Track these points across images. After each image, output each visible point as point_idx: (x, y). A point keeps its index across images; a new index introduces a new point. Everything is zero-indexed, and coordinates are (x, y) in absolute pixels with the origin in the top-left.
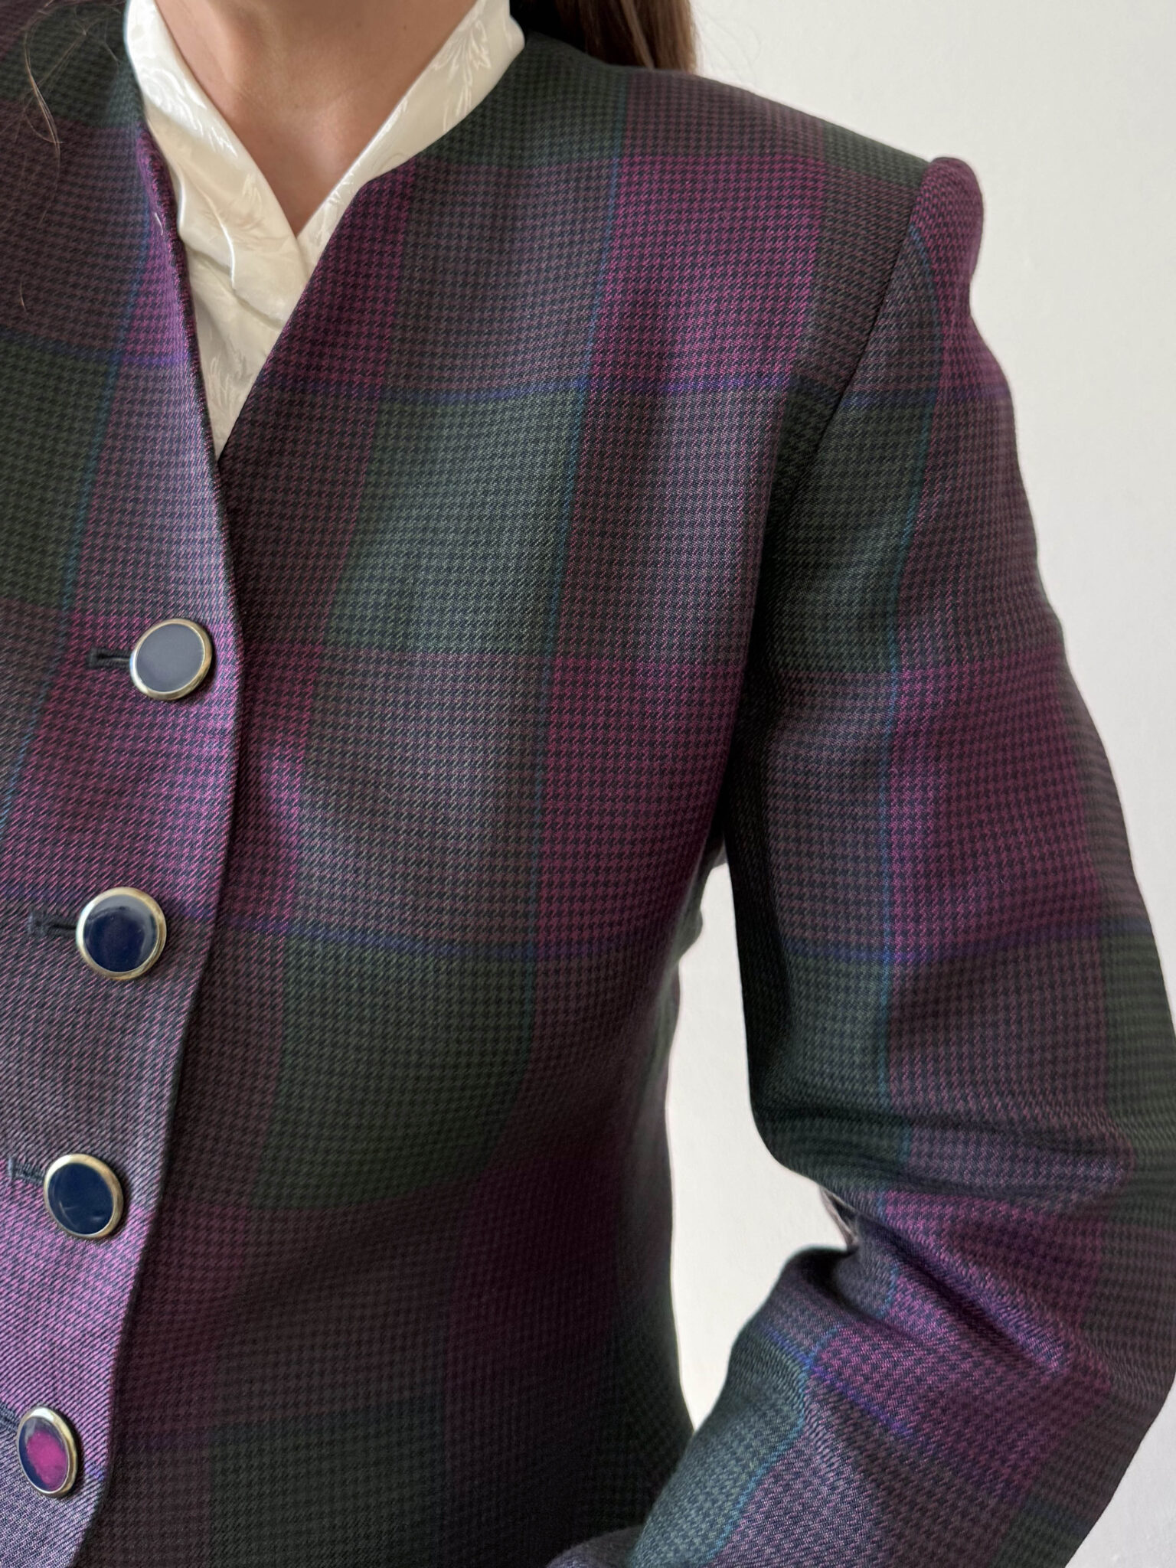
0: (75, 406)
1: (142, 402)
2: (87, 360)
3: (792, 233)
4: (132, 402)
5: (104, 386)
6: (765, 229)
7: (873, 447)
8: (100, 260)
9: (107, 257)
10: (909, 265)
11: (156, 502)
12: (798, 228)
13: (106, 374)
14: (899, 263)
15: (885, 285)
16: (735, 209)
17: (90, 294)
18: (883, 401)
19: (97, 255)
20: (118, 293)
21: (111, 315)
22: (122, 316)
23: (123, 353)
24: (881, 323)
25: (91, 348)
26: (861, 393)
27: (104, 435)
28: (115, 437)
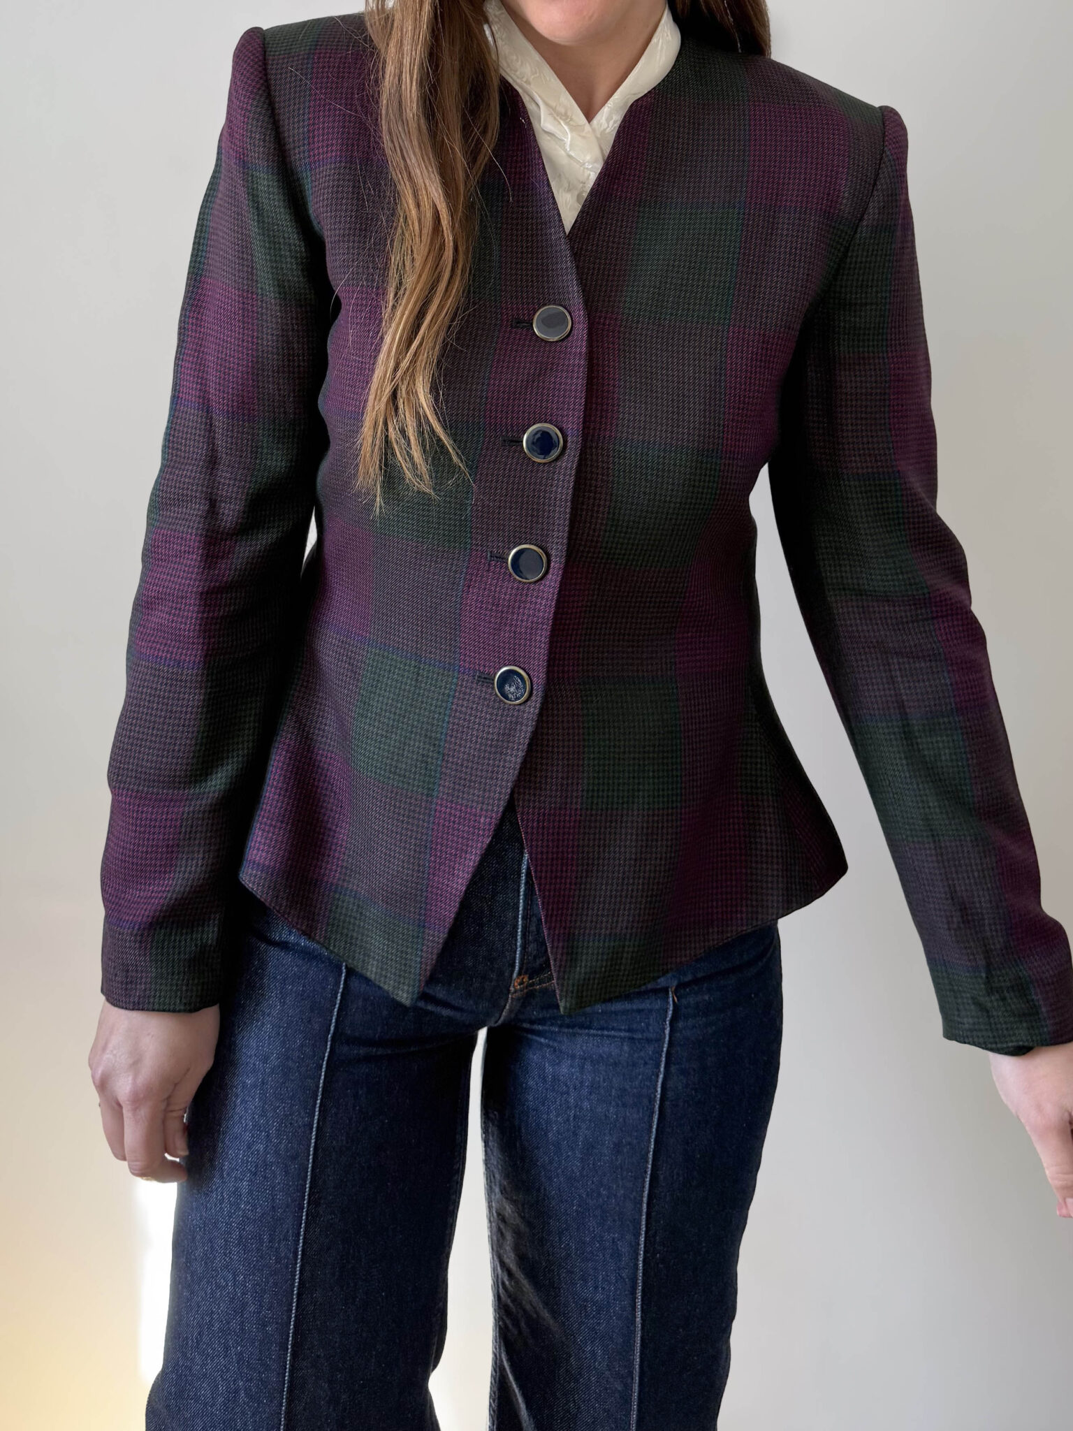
10: (887, 167)
14: (882, 165)
15: (877, 176)
18: (877, 229)
26: (867, 226)
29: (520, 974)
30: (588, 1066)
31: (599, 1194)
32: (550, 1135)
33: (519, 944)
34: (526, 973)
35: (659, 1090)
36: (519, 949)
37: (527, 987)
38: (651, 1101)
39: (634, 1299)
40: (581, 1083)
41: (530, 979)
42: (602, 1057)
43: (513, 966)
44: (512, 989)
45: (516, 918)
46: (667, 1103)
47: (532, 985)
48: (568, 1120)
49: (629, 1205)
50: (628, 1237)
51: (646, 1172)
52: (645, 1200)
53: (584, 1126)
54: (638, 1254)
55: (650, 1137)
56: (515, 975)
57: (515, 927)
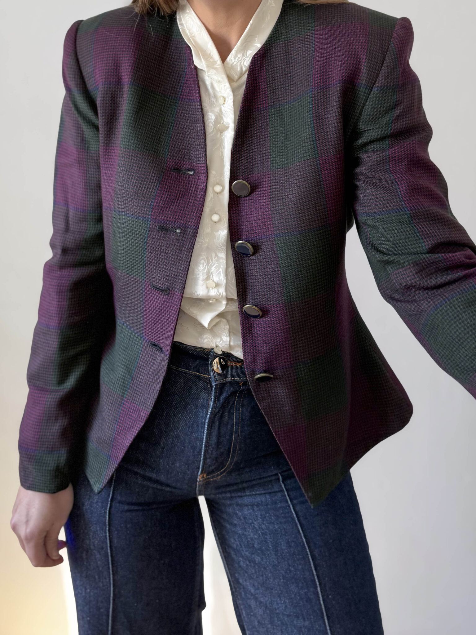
0: (169, 110)
1: (185, 110)
2: (171, 99)
3: (360, 44)
4: (182, 110)
5: (175, 106)
6: (353, 43)
7: (382, 100)
8: (174, 74)
9: (176, 73)
10: (390, 53)
11: (188, 135)
12: (362, 43)
13: (176, 103)
14: (388, 52)
15: (384, 59)
16: (345, 38)
17: (172, 83)
18: (384, 88)
19: (174, 73)
20: (179, 83)
21: (177, 88)
22: (180, 89)
23: (180, 98)
24: (383, 68)
25: (172, 96)
26: (378, 87)
27: (175, 118)
28: (178, 118)
29: (202, 473)
30: (256, 508)
31: (290, 571)
32: (255, 546)
33: (202, 458)
34: (205, 473)
35: (294, 512)
36: (202, 461)
37: (206, 480)
38: (293, 519)
39: (324, 620)
40: (256, 516)
41: (207, 475)
42: (259, 503)
43: (198, 468)
44: (198, 480)
45: (201, 445)
46: (301, 518)
47: (209, 478)
48: (259, 536)
49: (307, 573)
50: (312, 589)
51: (307, 554)
52: (313, 568)
53: (268, 537)
54: (319, 597)
55: (301, 537)
56: (199, 473)
57: (201, 450)
